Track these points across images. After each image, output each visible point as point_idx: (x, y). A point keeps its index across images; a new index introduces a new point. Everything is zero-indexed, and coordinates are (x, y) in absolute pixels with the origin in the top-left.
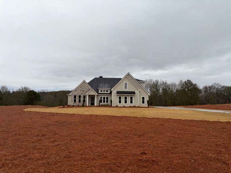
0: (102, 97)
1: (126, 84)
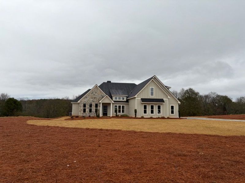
0: (117, 106)
1: (152, 89)
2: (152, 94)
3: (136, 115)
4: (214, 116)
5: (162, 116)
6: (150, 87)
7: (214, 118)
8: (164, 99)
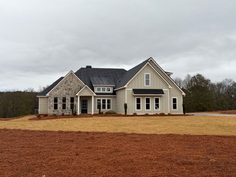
0: (100, 100)
1: (147, 76)
2: (147, 83)
3: (126, 111)
4: (230, 111)
5: (161, 112)
6: (145, 73)
7: (229, 113)
8: (163, 90)
